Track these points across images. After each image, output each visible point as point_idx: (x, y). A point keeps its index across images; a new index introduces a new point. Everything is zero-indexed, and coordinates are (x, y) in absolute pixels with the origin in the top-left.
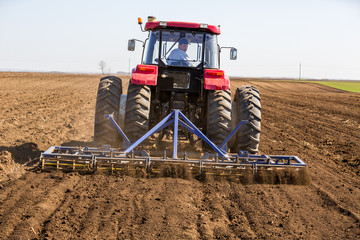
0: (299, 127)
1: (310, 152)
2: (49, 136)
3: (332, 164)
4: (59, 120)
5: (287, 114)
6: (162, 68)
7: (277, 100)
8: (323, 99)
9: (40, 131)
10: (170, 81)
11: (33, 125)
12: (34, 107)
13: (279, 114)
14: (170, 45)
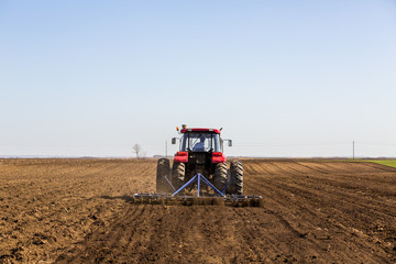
0: (348, 212)
1: (358, 240)
2: (71, 229)
3: (382, 253)
4: (84, 210)
5: (336, 198)
6: (190, 153)
7: (326, 182)
8: (377, 180)
9: (62, 223)
10: (195, 159)
11: (55, 217)
12: (59, 197)
13: (327, 197)
14: (195, 141)
